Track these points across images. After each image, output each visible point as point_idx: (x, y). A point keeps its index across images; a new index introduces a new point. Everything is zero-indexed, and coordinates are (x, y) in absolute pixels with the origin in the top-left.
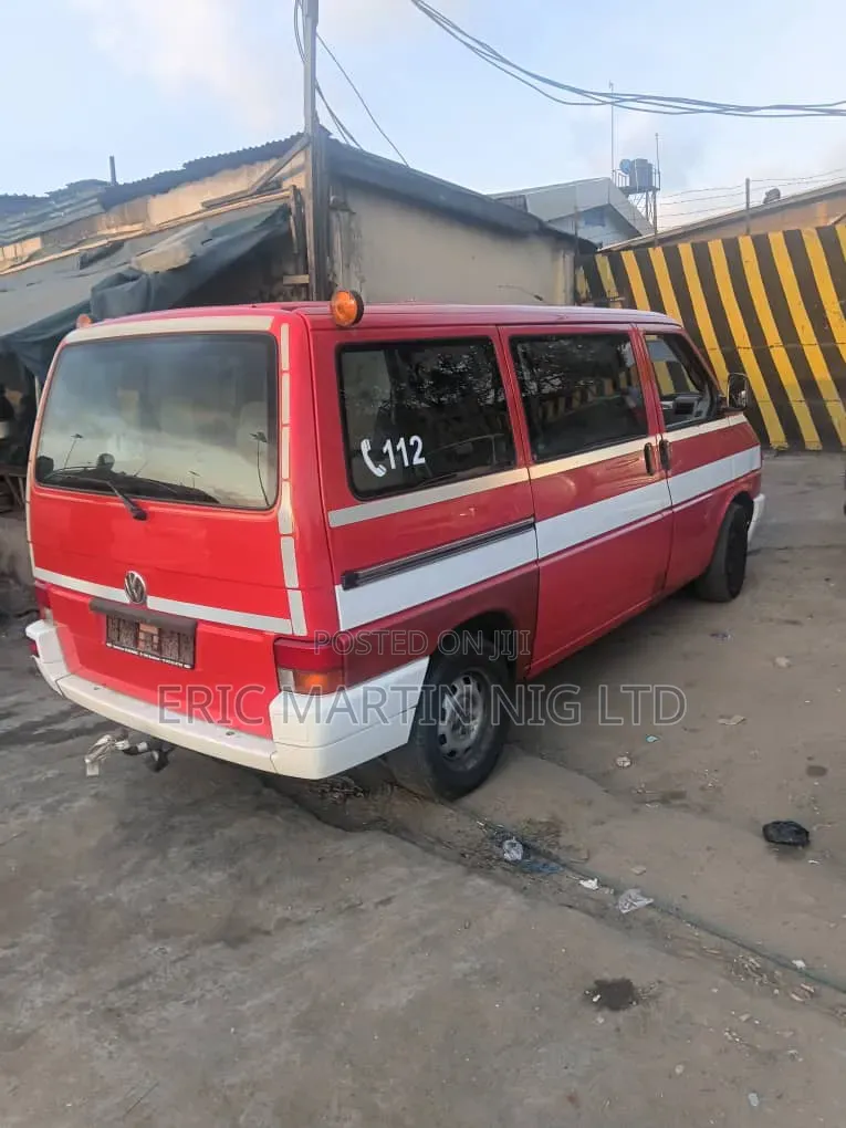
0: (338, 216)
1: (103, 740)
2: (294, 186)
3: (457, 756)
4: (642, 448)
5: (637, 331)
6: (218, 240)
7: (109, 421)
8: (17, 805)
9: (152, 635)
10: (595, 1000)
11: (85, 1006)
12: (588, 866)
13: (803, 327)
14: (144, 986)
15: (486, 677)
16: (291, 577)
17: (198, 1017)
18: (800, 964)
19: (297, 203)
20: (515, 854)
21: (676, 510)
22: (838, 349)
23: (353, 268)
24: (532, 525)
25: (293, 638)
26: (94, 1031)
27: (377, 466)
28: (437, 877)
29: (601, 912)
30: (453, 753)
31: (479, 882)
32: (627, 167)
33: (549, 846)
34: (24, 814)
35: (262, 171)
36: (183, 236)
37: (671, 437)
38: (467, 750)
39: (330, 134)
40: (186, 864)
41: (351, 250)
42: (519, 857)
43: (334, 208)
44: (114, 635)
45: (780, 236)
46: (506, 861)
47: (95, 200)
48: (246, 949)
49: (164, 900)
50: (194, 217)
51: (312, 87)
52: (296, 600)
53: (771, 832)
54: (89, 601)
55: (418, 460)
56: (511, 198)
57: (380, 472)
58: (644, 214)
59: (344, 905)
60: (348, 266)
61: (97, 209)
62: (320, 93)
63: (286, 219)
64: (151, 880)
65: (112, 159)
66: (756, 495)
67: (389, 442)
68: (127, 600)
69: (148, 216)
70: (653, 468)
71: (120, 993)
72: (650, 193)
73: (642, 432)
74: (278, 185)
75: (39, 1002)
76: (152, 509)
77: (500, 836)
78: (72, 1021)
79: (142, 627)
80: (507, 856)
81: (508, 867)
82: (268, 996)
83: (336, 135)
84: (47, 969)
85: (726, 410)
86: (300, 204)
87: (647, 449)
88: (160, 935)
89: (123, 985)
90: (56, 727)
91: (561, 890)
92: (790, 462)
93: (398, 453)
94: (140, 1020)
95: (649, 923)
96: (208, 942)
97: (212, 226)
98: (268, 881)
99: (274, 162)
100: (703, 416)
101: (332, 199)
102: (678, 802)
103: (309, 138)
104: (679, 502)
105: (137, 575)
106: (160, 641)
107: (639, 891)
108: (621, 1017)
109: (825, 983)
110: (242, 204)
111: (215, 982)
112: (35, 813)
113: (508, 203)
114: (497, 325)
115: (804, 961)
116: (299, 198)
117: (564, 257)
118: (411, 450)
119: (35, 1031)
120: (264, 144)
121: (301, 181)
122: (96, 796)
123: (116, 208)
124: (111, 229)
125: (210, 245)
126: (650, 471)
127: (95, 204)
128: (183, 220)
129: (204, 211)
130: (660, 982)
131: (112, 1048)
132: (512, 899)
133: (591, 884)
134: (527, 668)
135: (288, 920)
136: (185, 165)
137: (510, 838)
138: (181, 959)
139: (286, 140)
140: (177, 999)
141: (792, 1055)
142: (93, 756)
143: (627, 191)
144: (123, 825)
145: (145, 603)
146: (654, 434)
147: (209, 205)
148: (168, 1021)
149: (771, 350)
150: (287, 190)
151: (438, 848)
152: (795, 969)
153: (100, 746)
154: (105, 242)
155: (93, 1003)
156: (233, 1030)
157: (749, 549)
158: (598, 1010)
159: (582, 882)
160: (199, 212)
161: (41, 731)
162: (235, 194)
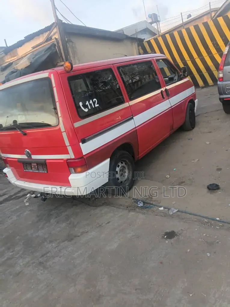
0: (69, 44)
1: (28, 195)
2: (55, 38)
3: (123, 182)
4: (160, 92)
5: (154, 60)
6: (37, 57)
7: (15, 111)
8: (10, 216)
9: (35, 166)
10: (165, 237)
11: (34, 263)
12: (160, 205)
13: (203, 52)
14: (48, 255)
15: (127, 161)
16: (67, 143)
17: (63, 260)
18: (218, 219)
19: (57, 42)
20: (141, 205)
21: (172, 107)
22: (213, 56)
23: (76, 58)
24: (132, 118)
25: (71, 159)
26: (37, 268)
27: (85, 109)
28: (121, 214)
29: (165, 215)
30: (122, 182)
31: (132, 213)
32: (150, 16)
33: (150, 201)
34: (11, 219)
35: (46, 35)
36: (27, 57)
37: (168, 87)
38: (126, 180)
39: (62, 21)
40: (56, 223)
41: (75, 53)
42: (142, 205)
43: (67, 42)
44: (25, 168)
45: (193, 27)
46: (139, 207)
47: (3, 53)
48: (73, 242)
49: (51, 233)
50: (30, 52)
51: (55, 8)
52: (70, 149)
53: (210, 187)
54: (17, 160)
55: (96, 105)
56: (119, 31)
57: (86, 110)
58: (157, 29)
59: (98, 226)
60: (74, 57)
61: (4, 55)
62: (57, 10)
63: (55, 47)
64: (47, 229)
65: (5, 40)
66: (195, 100)
67: (87, 102)
68: (26, 158)
69: (18, 54)
70: (164, 97)
71: (42, 258)
72: (158, 23)
73: (160, 87)
74: (51, 39)
75: (21, 264)
76: (27, 132)
77: (137, 201)
78: (31, 267)
79: (32, 164)
80: (139, 205)
81: (139, 208)
82: (80, 252)
83: (64, 21)
84: (22, 256)
85: (183, 77)
86: (58, 43)
87: (162, 92)
88: (51, 242)
89: (43, 256)
90: (18, 195)
91: (154, 212)
92: (205, 90)
93: (90, 105)
94: (48, 264)
95: (178, 216)
96: (64, 241)
97: (35, 53)
98: (78, 223)
99: (48, 32)
100: (176, 80)
101: (66, 39)
102: (183, 184)
103: (56, 23)
104: (173, 105)
105: (28, 150)
106: (38, 167)
107: (174, 208)
108: (172, 240)
109: (225, 223)
110: (43, 45)
111: (66, 251)
112: (15, 218)
113: (119, 32)
114: (113, 64)
115: (219, 218)
116: (57, 41)
117: (135, 44)
118: (94, 103)
119: (22, 271)
120: (45, 27)
121: (57, 36)
122: (30, 210)
123: (9, 54)
124: (8, 60)
125: (35, 59)
126: (163, 98)
127: (3, 54)
128: (28, 53)
129: (32, 50)
130: (182, 230)
131: (42, 272)
132: (141, 216)
133: (162, 209)
134: (138, 157)
135: (83, 232)
136: (24, 38)
137: (139, 201)
138: (57, 247)
139: (50, 25)
140: (57, 257)
141: (218, 242)
142: (26, 200)
143: (151, 23)
144: (38, 216)
145: (31, 157)
146: (163, 87)
147: (34, 48)
148: (55, 262)
149: (196, 60)
150: (54, 39)
151: (121, 207)
152: (217, 220)
153: (27, 197)
154: (8, 63)
155: (35, 262)
156: (72, 261)
157: (196, 115)
158: (166, 240)
159: (159, 209)
160: (31, 50)
161: (14, 197)
162: (40, 43)
